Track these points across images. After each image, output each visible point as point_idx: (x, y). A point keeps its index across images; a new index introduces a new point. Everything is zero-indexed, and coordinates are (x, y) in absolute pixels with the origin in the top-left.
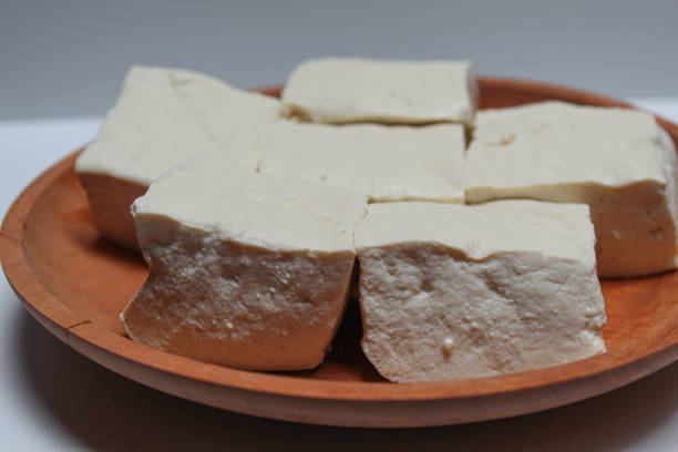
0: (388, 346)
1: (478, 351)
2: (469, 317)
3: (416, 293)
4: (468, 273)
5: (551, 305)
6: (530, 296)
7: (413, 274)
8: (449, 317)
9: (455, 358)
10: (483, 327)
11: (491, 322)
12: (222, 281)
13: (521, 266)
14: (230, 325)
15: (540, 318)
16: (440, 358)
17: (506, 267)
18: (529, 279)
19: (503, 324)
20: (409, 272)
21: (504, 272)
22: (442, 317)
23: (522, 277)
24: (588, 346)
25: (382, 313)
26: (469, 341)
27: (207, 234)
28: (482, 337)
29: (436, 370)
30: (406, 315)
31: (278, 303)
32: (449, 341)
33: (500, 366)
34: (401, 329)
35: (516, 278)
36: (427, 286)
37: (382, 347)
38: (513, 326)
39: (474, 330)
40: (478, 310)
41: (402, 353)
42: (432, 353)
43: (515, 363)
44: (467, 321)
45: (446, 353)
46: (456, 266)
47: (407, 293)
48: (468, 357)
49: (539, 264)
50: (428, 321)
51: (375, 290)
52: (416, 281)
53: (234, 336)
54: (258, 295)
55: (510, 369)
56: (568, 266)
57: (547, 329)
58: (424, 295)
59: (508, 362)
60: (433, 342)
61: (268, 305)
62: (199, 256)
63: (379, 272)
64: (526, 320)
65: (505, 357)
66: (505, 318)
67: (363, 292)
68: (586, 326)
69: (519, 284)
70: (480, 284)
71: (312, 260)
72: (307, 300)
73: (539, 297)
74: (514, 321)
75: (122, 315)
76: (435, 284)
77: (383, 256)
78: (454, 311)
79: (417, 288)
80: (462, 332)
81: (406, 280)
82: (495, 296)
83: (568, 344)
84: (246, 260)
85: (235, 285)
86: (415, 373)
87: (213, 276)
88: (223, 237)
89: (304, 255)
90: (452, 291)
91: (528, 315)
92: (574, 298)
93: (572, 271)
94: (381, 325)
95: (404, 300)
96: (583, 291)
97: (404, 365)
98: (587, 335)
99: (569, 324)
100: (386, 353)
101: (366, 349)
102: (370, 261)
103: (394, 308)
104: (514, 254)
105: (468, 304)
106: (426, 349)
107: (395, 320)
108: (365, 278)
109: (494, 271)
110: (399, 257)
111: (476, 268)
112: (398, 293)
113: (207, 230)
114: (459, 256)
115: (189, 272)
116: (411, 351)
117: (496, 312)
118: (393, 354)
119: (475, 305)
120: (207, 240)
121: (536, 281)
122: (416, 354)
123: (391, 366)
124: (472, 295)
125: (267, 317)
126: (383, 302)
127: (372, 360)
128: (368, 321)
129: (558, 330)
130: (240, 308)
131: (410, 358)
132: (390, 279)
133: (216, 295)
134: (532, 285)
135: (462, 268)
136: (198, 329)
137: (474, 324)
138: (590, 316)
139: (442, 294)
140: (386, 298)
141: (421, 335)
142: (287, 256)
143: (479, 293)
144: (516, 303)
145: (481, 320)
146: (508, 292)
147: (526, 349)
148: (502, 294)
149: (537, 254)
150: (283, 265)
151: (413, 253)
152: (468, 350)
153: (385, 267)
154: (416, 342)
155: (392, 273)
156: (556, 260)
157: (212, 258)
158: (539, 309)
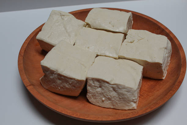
0: (91, 97)
1: (110, 102)
2: (108, 95)
3: (98, 88)
4: (109, 86)
5: (126, 96)
6: (121, 94)
7: (98, 84)
8: (104, 94)
9: (105, 102)
10: (111, 97)
11: (113, 97)
12: (58, 80)
13: (120, 88)
14: (60, 88)
15: (123, 98)
16: (102, 101)
17: (117, 87)
18: (122, 90)
19: (115, 98)
20: (97, 84)
21: (117, 88)
22: (103, 94)
23: (120, 90)
24: (132, 105)
25: (91, 90)
26: (108, 99)
27: (55, 71)
28: (110, 99)
29: (101, 103)
30: (96, 92)
31: (69, 86)
32: (104, 99)
33: (113, 105)
34: (94, 94)
35: (119, 90)
36: (100, 87)
37: (90, 97)
38: (117, 99)
39: (109, 98)
40: (110, 94)
41: (94, 99)
42: (100, 100)
43: (116, 106)
44: (108, 96)
45: (103, 101)
46: (107, 84)
47: (96, 88)
48: (107, 102)
49: (124, 88)
50: (100, 94)
51: (90, 86)
52: (98, 86)
53: (60, 90)
54: (65, 84)
55: (115, 106)
56: (131, 89)
57: (124, 101)
58: (100, 89)
59: (115, 105)
60: (100, 98)
61: (67, 86)
62: (53, 75)
63: (91, 83)
64: (120, 98)
65: (115, 104)
66: (116, 97)
67: (87, 86)
68: (132, 101)
69: (120, 91)
70: (111, 89)
71: (76, 80)
72: (75, 87)
73: (123, 94)
74: (117, 98)
75: (40, 79)
76: (102, 87)
77: (92, 80)
78: (105, 93)
79: (98, 87)
80: (106, 98)
81: (96, 85)
82: (114, 92)
83: (128, 104)
84: (63, 78)
85: (60, 81)
86: (96, 103)
87: (56, 79)
88: (58, 72)
89: (74, 79)
90: (105, 89)
91: (120, 97)
92: (131, 96)
93: (131, 90)
94: (90, 93)
95: (96, 89)
96: (133, 94)
97: (94, 101)
98: (132, 103)
99: (129, 101)
100: (91, 98)
101: (87, 96)
102: (89, 80)
103: (93, 90)
104: (119, 85)
105: (108, 92)
106: (99, 99)
107: (93, 92)
108: (88, 83)
109: (115, 87)
110: (95, 80)
111: (111, 86)
112: (94, 87)
113: (55, 70)
114: (108, 83)
115: (52, 77)
116: (96, 99)
117: (114, 95)
118: (92, 98)
119: (110, 93)
120: (55, 72)
121: (123, 91)
122: (97, 100)
123: (92, 101)
124: (109, 91)
125: (67, 88)
126: (91, 88)
127: (88, 99)
128: (88, 91)
129: (126, 101)
130: (61, 86)
131: (96, 100)
132: (93, 84)
133: (57, 82)
134: (122, 92)
135: (108, 85)
136: (53, 87)
137: (109, 97)
138: (134, 100)
139: (103, 89)
140: (92, 88)
141: (98, 96)
142: (71, 79)
143: (111, 91)
144: (118, 94)
145: (111, 96)
146: (117, 92)
147: (119, 103)
148: (116, 92)
149: (124, 86)
150: (70, 80)
151: (98, 80)
152: (107, 101)
153: (92, 82)
154: (97, 97)
155: (94, 83)
156: (128, 87)
157: (56, 76)
158: (123, 97)
